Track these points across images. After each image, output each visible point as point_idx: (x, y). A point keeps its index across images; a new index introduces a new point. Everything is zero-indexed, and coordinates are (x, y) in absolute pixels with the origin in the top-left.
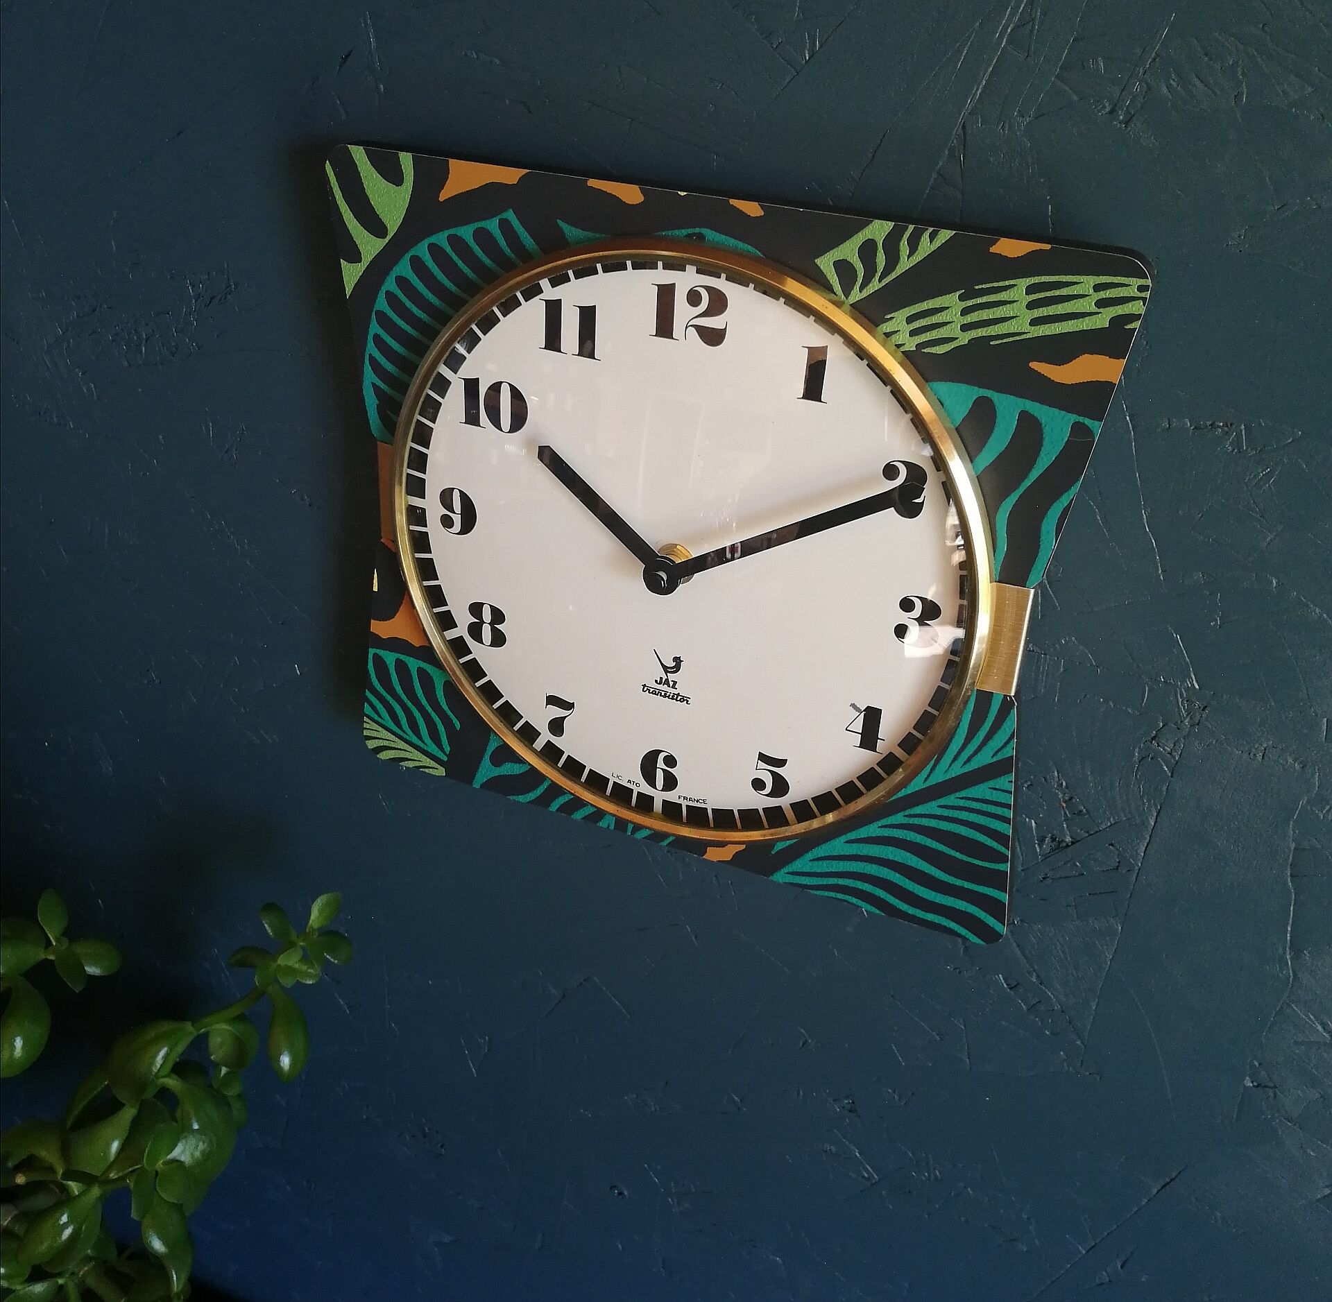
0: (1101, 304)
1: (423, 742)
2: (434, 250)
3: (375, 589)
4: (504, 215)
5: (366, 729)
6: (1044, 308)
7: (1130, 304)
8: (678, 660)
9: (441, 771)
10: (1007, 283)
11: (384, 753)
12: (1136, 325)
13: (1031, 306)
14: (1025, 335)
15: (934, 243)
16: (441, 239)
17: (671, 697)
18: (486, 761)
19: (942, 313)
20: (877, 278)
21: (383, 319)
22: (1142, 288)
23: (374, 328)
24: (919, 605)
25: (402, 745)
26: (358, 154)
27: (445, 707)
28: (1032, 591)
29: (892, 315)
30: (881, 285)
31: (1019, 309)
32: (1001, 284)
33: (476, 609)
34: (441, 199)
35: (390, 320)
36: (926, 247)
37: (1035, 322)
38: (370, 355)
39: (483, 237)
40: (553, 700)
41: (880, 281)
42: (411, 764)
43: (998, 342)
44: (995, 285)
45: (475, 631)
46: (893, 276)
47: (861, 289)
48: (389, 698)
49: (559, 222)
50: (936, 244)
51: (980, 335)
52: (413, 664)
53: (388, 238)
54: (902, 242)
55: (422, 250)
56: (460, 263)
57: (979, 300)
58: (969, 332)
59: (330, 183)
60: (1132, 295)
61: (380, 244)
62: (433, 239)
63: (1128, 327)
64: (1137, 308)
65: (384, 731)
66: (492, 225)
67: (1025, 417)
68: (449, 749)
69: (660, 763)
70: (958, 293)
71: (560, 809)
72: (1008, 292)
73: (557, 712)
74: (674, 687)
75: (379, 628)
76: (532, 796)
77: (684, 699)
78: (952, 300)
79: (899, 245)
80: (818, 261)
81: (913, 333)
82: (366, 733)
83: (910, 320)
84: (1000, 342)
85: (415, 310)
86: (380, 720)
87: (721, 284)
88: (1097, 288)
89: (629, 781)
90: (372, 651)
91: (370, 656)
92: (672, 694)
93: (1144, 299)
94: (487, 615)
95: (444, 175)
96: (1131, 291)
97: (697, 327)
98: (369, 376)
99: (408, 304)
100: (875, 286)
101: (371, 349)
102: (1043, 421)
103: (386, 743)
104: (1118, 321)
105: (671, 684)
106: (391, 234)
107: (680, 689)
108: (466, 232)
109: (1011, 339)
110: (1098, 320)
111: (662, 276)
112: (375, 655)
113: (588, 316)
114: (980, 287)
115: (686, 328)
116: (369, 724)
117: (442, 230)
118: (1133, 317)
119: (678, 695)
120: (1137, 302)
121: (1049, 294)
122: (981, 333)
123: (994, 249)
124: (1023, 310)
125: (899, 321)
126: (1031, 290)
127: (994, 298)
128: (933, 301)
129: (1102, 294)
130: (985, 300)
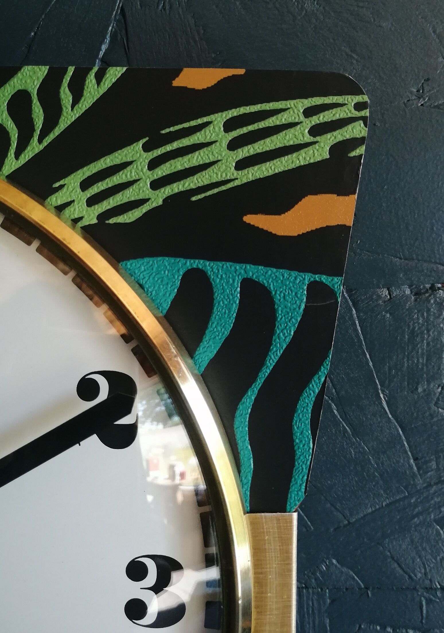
0: (316, 131)
6: (250, 146)
7: (350, 127)
10: (200, 121)
12: (361, 150)
13: (233, 145)
14: (232, 183)
15: (102, 84)
19: (125, 171)
20: (36, 138)
22: (359, 106)
24: (152, 566)
28: (295, 515)
29: (61, 182)
30: (41, 147)
31: (220, 151)
32: (193, 123)
36: (94, 92)
37: (241, 165)
41: (40, 141)
43: (200, 197)
44: (186, 125)
46: (57, 132)
47: (17, 156)
50: (104, 84)
51: (176, 191)
54: (62, 88)
57: (169, 148)
58: (162, 190)
60: (350, 115)
63: (353, 154)
64: (359, 130)
67: (248, 287)
70: (141, 143)
72: (203, 132)
78: (135, 153)
79: (59, 93)
81: (91, 202)
83: (85, 185)
84: (203, 196)
88: (309, 112)
93: (364, 119)
96: (347, 111)
100: (36, 146)
102: (272, 289)
104: (340, 149)
109: (216, 191)
110: (316, 151)
114: (167, 130)
118: (355, 142)
120: (357, 124)
121: (251, 128)
122: (177, 187)
123: (177, 83)
124: (225, 152)
125: (70, 188)
126: (229, 126)
127: (186, 142)
128: (112, 156)
129: (316, 120)
130: (175, 145)
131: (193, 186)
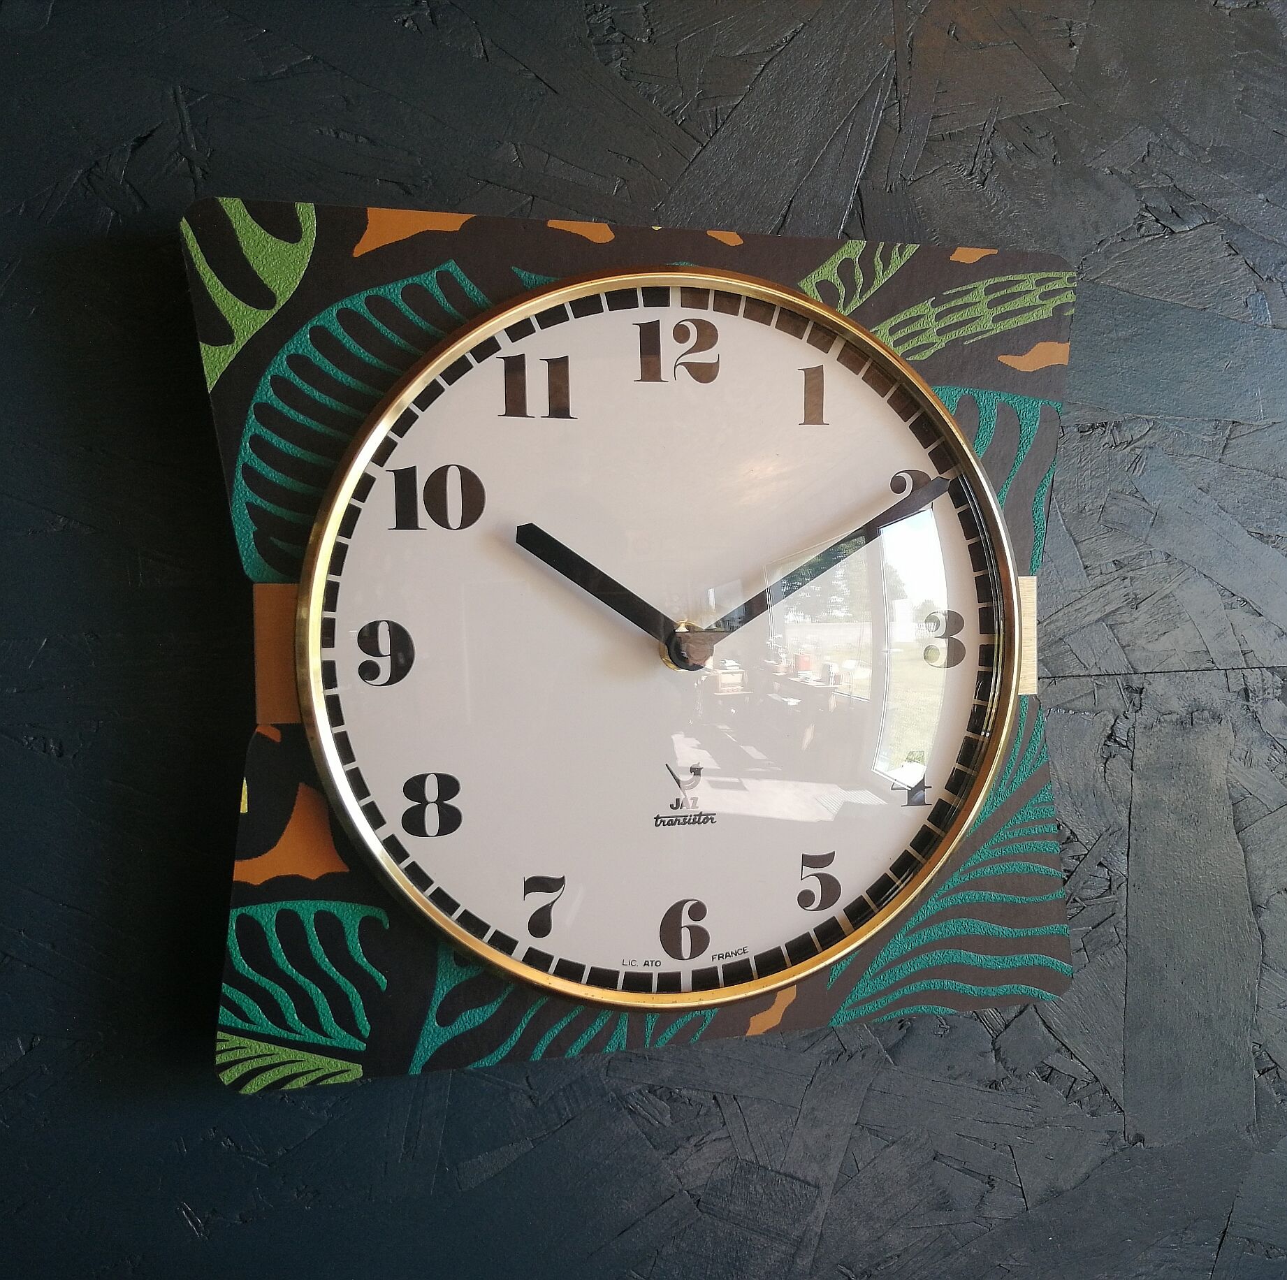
0: (1045, 296)
1: (325, 1035)
2: (347, 318)
3: (244, 808)
4: (444, 267)
5: (221, 1052)
6: (1001, 306)
7: (1065, 294)
8: (697, 768)
9: (356, 1071)
10: (969, 287)
11: (254, 1081)
12: (1072, 311)
13: (991, 305)
14: (990, 332)
16: (357, 303)
17: (692, 821)
18: (432, 1023)
19: (920, 321)
20: (858, 294)
21: (266, 415)
22: (1071, 280)
23: (253, 427)
24: (942, 620)
25: (285, 1054)
26: (234, 208)
27: (363, 961)
28: (1035, 580)
29: (876, 328)
30: (862, 301)
31: (982, 309)
32: (964, 288)
33: (414, 788)
34: (355, 255)
35: (279, 414)
36: (897, 262)
37: (997, 319)
38: (245, 466)
39: (415, 295)
40: (533, 885)
42: (301, 1083)
43: (969, 342)
44: (959, 289)
45: (414, 823)
46: (872, 291)
47: (845, 307)
48: (265, 982)
49: (516, 270)
50: (904, 257)
51: (954, 337)
52: (306, 910)
53: (277, 307)
54: (876, 257)
55: (329, 319)
56: (384, 330)
57: (948, 305)
58: (945, 336)
59: (187, 246)
60: (1064, 286)
61: (265, 317)
62: (346, 303)
63: (1067, 314)
64: (1070, 297)
65: (254, 1043)
66: (429, 280)
67: (1003, 408)
68: (368, 1028)
69: (686, 920)
70: (930, 301)
71: (548, 1052)
72: (970, 294)
73: (539, 899)
74: (695, 806)
75: (248, 871)
76: (504, 1050)
77: (709, 818)
78: (925, 308)
79: (873, 261)
80: (802, 284)
81: (897, 343)
82: (220, 1059)
84: (971, 341)
85: (317, 395)
86: (246, 1026)
87: (708, 315)
88: (1039, 283)
89: (646, 964)
90: (234, 914)
91: (233, 925)
92: (693, 817)
93: (1074, 289)
94: (432, 790)
95: (360, 227)
96: (1063, 283)
97: (688, 366)
98: (242, 496)
99: (306, 388)
100: (856, 303)
101: (247, 454)
102: (1017, 409)
103: (256, 1064)
104: (1059, 309)
105: (691, 802)
106: (281, 302)
107: (704, 807)
108: (393, 292)
109: (980, 337)
110: (1044, 311)
111: (644, 313)
112: (242, 919)
113: (558, 368)
114: (947, 293)
115: (675, 367)
116: (225, 1041)
117: (359, 290)
118: (1068, 305)
119: (701, 814)
120: (1070, 292)
121: (1002, 293)
122: (954, 335)
123: (952, 258)
124: (986, 310)
125: (882, 334)
126: (988, 291)
127: (960, 302)
128: (911, 310)
129: (1043, 289)
130: (953, 304)
131: (965, 334)
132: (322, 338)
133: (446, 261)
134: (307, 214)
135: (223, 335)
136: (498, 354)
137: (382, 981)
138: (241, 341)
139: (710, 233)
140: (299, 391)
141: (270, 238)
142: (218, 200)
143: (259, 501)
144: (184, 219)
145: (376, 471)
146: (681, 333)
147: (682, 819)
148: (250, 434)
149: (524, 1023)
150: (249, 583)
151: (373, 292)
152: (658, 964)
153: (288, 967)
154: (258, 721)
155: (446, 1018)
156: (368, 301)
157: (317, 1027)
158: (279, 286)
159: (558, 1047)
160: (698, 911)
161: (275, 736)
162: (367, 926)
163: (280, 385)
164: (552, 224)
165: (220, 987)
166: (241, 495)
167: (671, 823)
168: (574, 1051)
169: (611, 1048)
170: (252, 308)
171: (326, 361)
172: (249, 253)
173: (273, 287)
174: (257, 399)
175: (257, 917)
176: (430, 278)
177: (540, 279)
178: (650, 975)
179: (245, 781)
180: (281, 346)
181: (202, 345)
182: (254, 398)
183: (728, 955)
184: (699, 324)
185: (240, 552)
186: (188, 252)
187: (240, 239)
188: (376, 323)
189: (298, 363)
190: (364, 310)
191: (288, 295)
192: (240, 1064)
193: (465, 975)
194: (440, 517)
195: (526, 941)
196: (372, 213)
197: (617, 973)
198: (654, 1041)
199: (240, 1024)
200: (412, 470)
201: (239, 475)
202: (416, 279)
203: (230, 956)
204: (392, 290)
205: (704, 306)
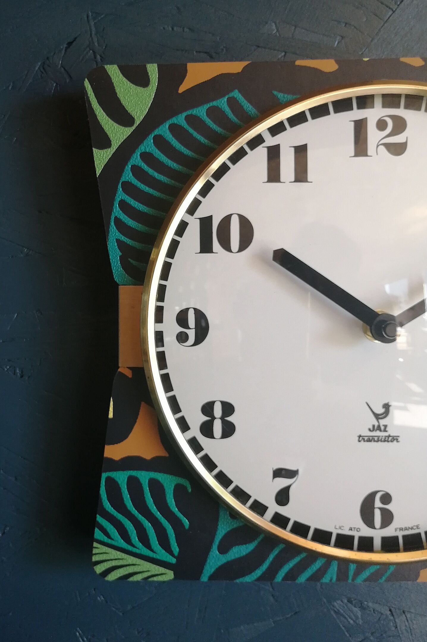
1: (152, 550)
2: (174, 129)
3: (111, 415)
4: (231, 95)
5: (96, 554)
8: (387, 407)
9: (170, 575)
11: (112, 574)
16: (180, 119)
17: (383, 440)
18: (214, 551)
21: (128, 188)
23: (121, 195)
25: (131, 559)
26: (113, 71)
27: (175, 510)
33: (208, 409)
34: (180, 92)
35: (135, 187)
38: (116, 218)
39: (214, 113)
40: (279, 473)
42: (138, 578)
48: (120, 517)
49: (275, 93)
52: (144, 477)
53: (135, 125)
55: (164, 130)
56: (195, 134)
59: (87, 94)
61: (128, 131)
62: (174, 120)
65: (113, 552)
66: (222, 103)
68: (178, 550)
69: (378, 503)
71: (285, 578)
73: (283, 483)
74: (385, 431)
75: (112, 451)
76: (258, 573)
77: (395, 439)
82: (95, 559)
85: (156, 175)
86: (109, 541)
87: (401, 112)
89: (351, 529)
90: (104, 476)
91: (103, 481)
92: (384, 437)
94: (218, 411)
95: (182, 74)
97: (385, 145)
99: (151, 171)
101: (117, 212)
103: (114, 563)
105: (382, 428)
106: (137, 122)
107: (391, 432)
108: (201, 112)
111: (357, 114)
112: (108, 479)
113: (301, 152)
115: (378, 146)
116: (98, 548)
117: (181, 112)
119: (389, 436)
132: (160, 142)
133: (232, 90)
134: (153, 70)
135: (105, 143)
136: (264, 145)
137: (186, 522)
138: (115, 145)
139: (402, 59)
140: (146, 173)
141: (133, 86)
142: (104, 67)
143: (123, 238)
144: (86, 79)
145: (189, 219)
146: (381, 125)
147: (376, 439)
148: (119, 199)
149: (271, 557)
150: (116, 285)
151: (189, 112)
152: (358, 530)
153: (133, 510)
154: (120, 365)
155: (223, 549)
156: (187, 118)
157: (148, 546)
158: (137, 113)
159: (292, 576)
160: (387, 498)
161: (129, 374)
162: (178, 490)
163: (136, 170)
164: (298, 63)
165: (96, 517)
166: (113, 235)
167: (369, 440)
168: (302, 579)
169: (326, 579)
170: (121, 127)
171: (162, 155)
172: (120, 95)
173: (133, 114)
174: (123, 179)
175: (117, 479)
176: (223, 102)
177: (290, 97)
178: (352, 537)
179: (112, 399)
180: (137, 147)
181: (94, 149)
182: (121, 178)
183: (406, 529)
184: (394, 118)
185: (112, 268)
186: (88, 98)
187: (116, 88)
188: (191, 131)
189: (147, 157)
190: (184, 124)
191: (142, 118)
192: (106, 563)
193: (235, 524)
194: (226, 245)
195: (273, 508)
196: (191, 66)
197: (331, 534)
198: (353, 580)
199: (106, 539)
200: (210, 218)
201: (112, 223)
202: (215, 103)
203: (101, 499)
204: (200, 111)
205: (398, 106)
